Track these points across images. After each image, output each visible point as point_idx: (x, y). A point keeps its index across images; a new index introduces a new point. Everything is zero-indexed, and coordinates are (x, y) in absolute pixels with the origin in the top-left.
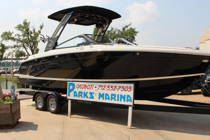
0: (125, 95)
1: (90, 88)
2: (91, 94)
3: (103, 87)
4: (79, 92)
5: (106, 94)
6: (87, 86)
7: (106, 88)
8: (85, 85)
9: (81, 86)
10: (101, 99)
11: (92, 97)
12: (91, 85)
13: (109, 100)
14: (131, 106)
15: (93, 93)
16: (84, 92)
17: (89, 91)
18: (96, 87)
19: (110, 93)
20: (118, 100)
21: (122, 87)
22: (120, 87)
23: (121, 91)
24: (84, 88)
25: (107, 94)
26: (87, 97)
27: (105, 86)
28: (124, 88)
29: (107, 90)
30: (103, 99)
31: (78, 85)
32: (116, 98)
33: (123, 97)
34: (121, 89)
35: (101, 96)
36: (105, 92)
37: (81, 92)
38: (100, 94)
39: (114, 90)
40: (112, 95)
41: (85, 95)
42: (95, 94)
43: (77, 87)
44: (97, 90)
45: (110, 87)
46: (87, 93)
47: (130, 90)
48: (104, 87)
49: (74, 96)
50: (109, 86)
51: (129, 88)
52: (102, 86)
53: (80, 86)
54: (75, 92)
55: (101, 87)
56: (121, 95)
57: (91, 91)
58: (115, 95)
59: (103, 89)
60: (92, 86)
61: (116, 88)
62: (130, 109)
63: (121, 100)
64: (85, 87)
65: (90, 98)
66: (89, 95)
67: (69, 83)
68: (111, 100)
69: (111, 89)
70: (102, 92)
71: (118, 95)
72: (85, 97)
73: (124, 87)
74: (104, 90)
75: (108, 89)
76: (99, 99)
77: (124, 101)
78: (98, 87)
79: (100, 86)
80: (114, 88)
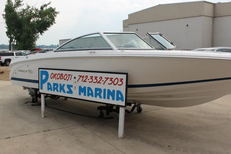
0: (114, 91)
1: (67, 79)
2: (69, 87)
3: (84, 79)
4: (55, 84)
5: (88, 87)
6: (63, 76)
7: (89, 80)
8: (61, 74)
9: (56, 76)
10: (82, 94)
11: (70, 92)
12: (69, 75)
13: (93, 96)
14: (122, 106)
15: (72, 86)
16: (60, 85)
17: (66, 83)
18: (75, 78)
19: (93, 86)
20: (105, 98)
21: (109, 79)
22: (108, 78)
23: (109, 84)
24: (61, 79)
25: (89, 89)
26: (64, 92)
27: (87, 76)
28: (113, 80)
29: (89, 82)
30: (85, 95)
31: (52, 75)
32: (102, 95)
33: (111, 93)
34: (109, 81)
35: (82, 90)
36: (87, 85)
37: (57, 84)
38: (80, 87)
39: (98, 82)
40: (97, 89)
42: (74, 87)
43: (52, 77)
44: (76, 81)
45: (94, 78)
46: (64, 85)
47: (120, 83)
48: (85, 77)
49: (48, 90)
50: (92, 77)
51: (119, 80)
52: (83, 76)
53: (55, 75)
54: (49, 84)
55: (81, 78)
56: (109, 90)
57: (69, 83)
58: (100, 90)
59: (84, 81)
60: (70, 76)
61: (102, 80)
62: (122, 112)
63: (108, 98)
64: (62, 77)
65: (68, 92)
66: (66, 89)
67: (41, 71)
68: (96, 97)
69: (95, 81)
70: (83, 85)
71: (105, 90)
72: (62, 91)
73: (112, 78)
74: (86, 82)
75: (91, 80)
76: (80, 94)
77: (113, 99)
78: (77, 78)
79: (81, 76)
80: (98, 80)
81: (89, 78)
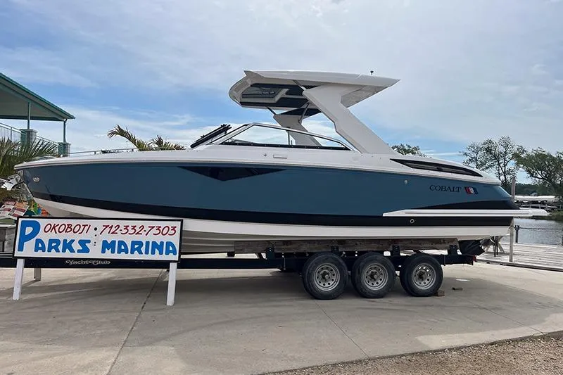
0: (162, 243)
1: (80, 232)
2: (82, 243)
3: (113, 229)
4: (51, 241)
5: (119, 241)
6: (73, 228)
7: (121, 230)
8: (68, 225)
9: (57, 228)
10: (108, 251)
11: (86, 250)
12: (85, 226)
13: (127, 253)
14: (175, 261)
15: (89, 241)
16: (65, 241)
17: (77, 237)
18: (96, 229)
19: (129, 239)
20: (147, 253)
21: (155, 228)
22: (153, 227)
23: (154, 234)
24: (66, 232)
25: (121, 243)
26: (72, 251)
27: (118, 226)
28: (161, 229)
29: (122, 234)
30: (113, 252)
31: (49, 226)
32: (143, 249)
33: (157, 247)
34: (154, 231)
35: (106, 246)
36: (118, 237)
37: (57, 241)
39: (138, 233)
40: (134, 243)
41: (68, 246)
42: (92, 242)
43: (47, 230)
44: (98, 234)
45: (129, 228)
46: (72, 241)
47: (172, 232)
48: (115, 227)
49: (36, 250)
50: (128, 226)
51: (171, 228)
52: (112, 226)
53: (54, 227)
54: (39, 241)
55: (108, 229)
56: (154, 243)
57: (84, 237)
58: (140, 243)
59: (113, 233)
60: (87, 227)
61: (144, 229)
62: (173, 268)
63: (153, 253)
64: (69, 230)
65: (79, 251)
66: (76, 246)
68: (132, 253)
69: (131, 231)
70: (111, 238)
71: (148, 243)
72: (67, 250)
73: (160, 227)
74: (116, 233)
75: (125, 231)
76: (103, 251)
77: (161, 253)
78: (100, 229)
79: (107, 226)
80: (138, 230)
81: (122, 227)
